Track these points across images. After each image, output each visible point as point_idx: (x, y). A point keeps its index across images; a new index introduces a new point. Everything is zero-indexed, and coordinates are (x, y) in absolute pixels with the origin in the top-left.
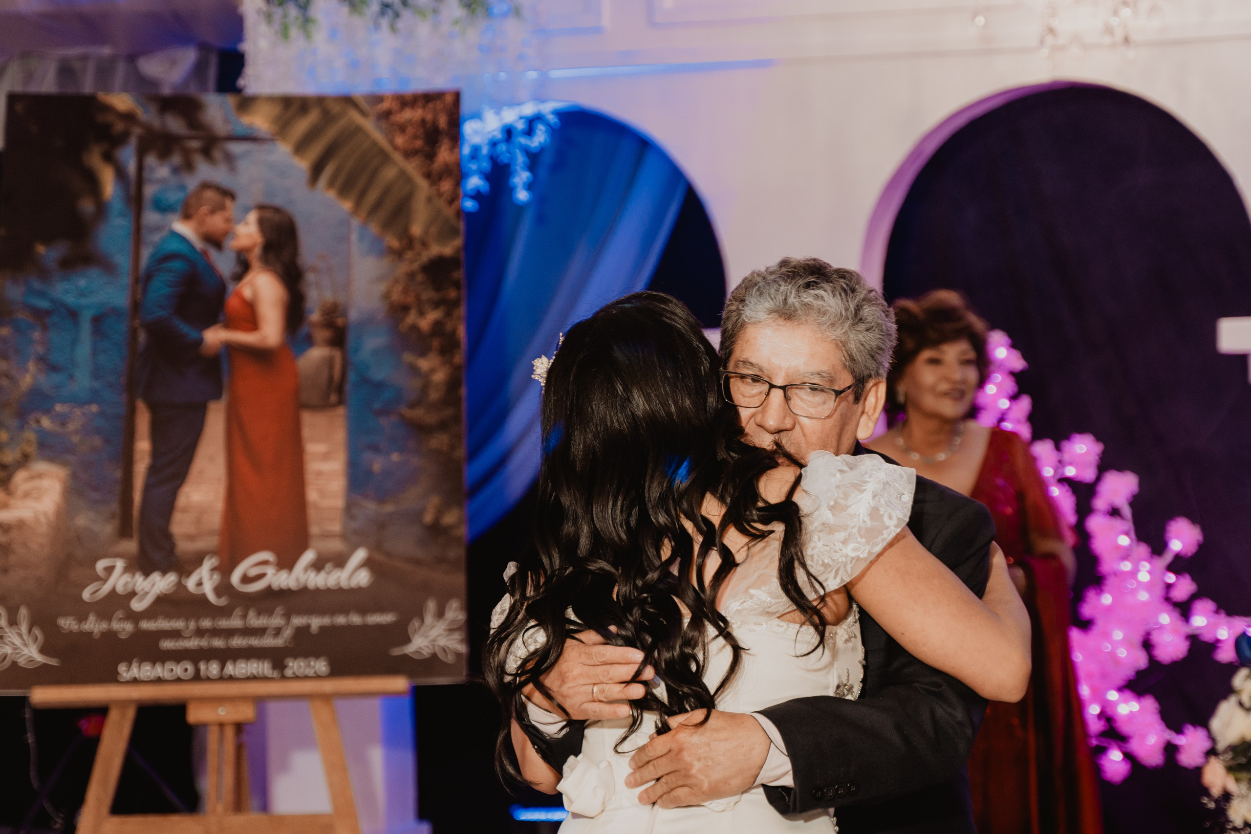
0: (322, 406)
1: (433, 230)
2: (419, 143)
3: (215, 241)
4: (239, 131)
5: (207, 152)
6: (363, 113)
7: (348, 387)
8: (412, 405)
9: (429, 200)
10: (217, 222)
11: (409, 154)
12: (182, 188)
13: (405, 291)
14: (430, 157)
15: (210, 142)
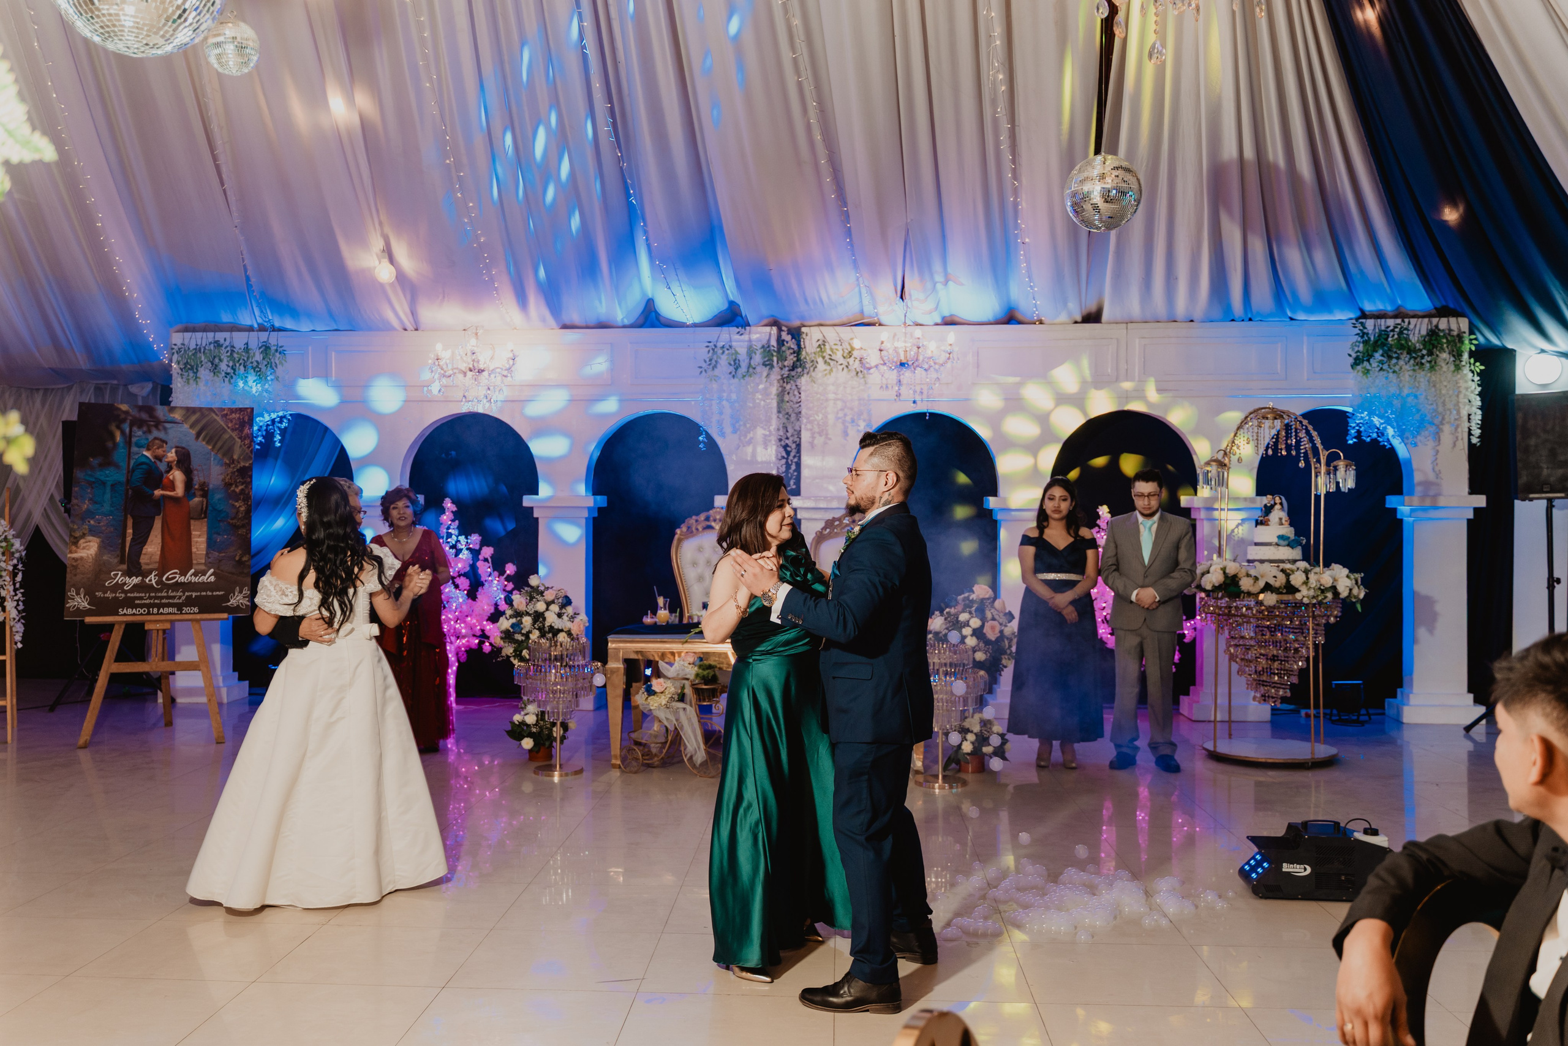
0: (199, 518)
1: (241, 457)
2: (238, 426)
3: (159, 458)
4: (169, 419)
5: (157, 427)
6: (216, 415)
7: (208, 512)
8: (232, 519)
9: (241, 446)
10: (160, 452)
11: (233, 430)
12: (147, 439)
13: (231, 479)
14: (242, 431)
15: (158, 424)
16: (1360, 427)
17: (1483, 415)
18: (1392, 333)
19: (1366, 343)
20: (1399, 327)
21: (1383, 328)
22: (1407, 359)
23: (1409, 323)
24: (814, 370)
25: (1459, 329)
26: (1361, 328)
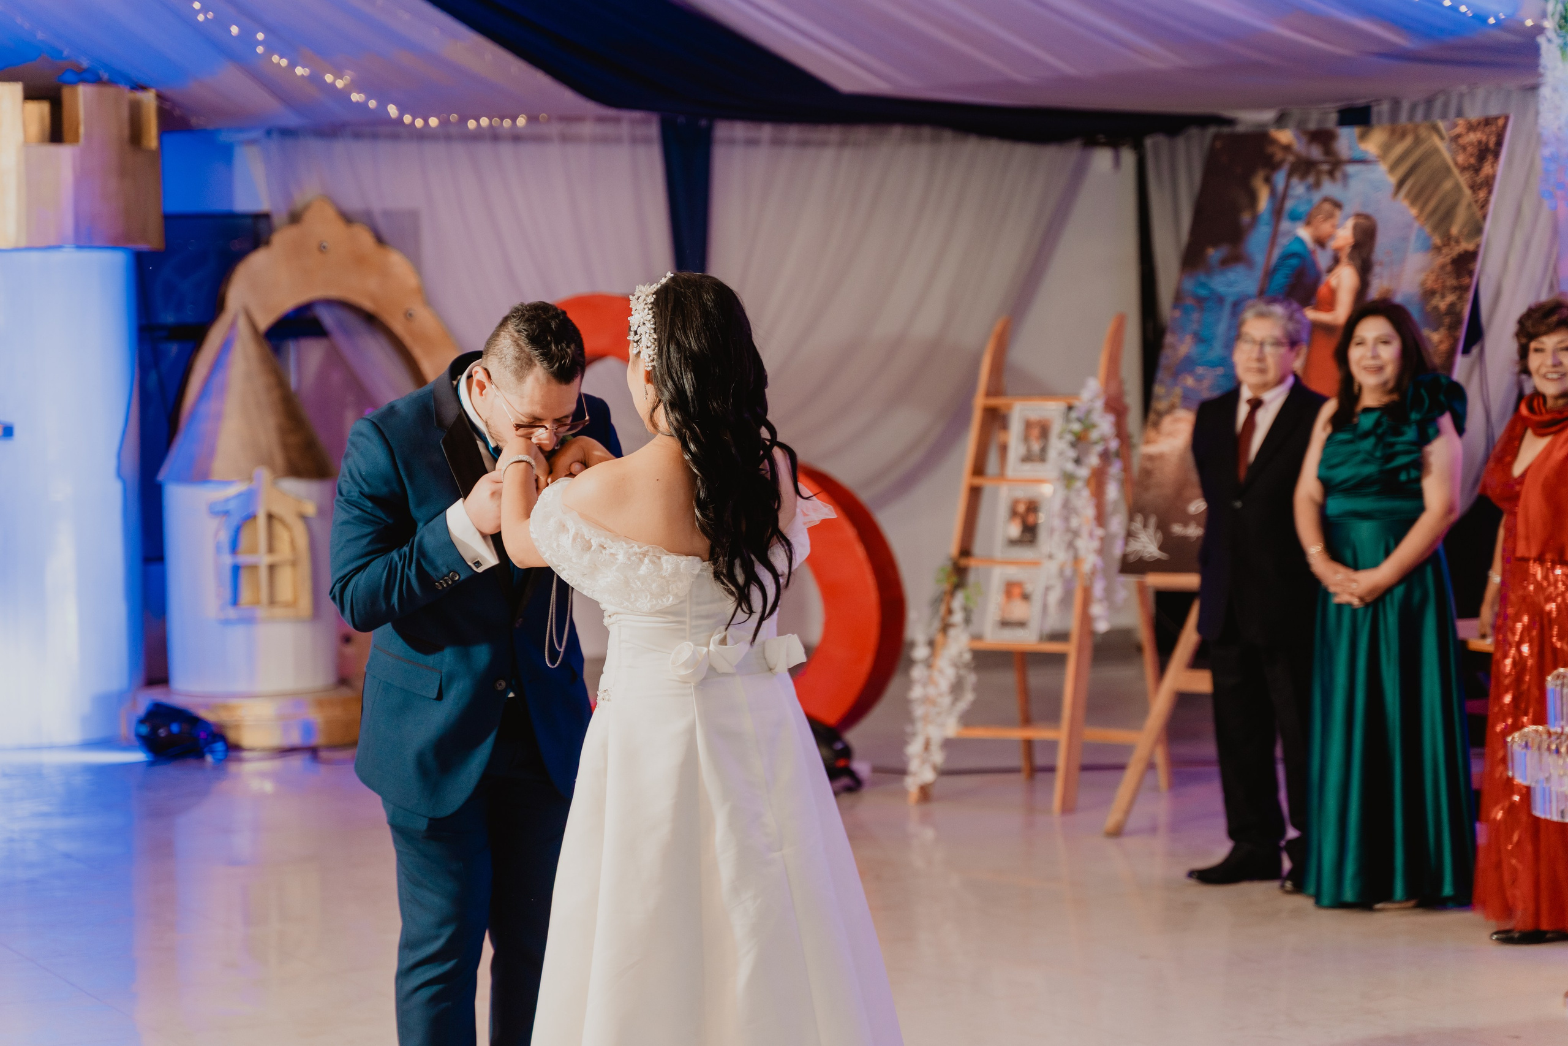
1: (1466, 231)
2: (1472, 161)
3: (1322, 242)
4: (1357, 155)
5: (1331, 174)
6: (1442, 137)
9: (1469, 205)
10: (1325, 228)
11: (1463, 169)
12: (1310, 201)
13: (1436, 280)
14: (1477, 170)
15: (1336, 165)
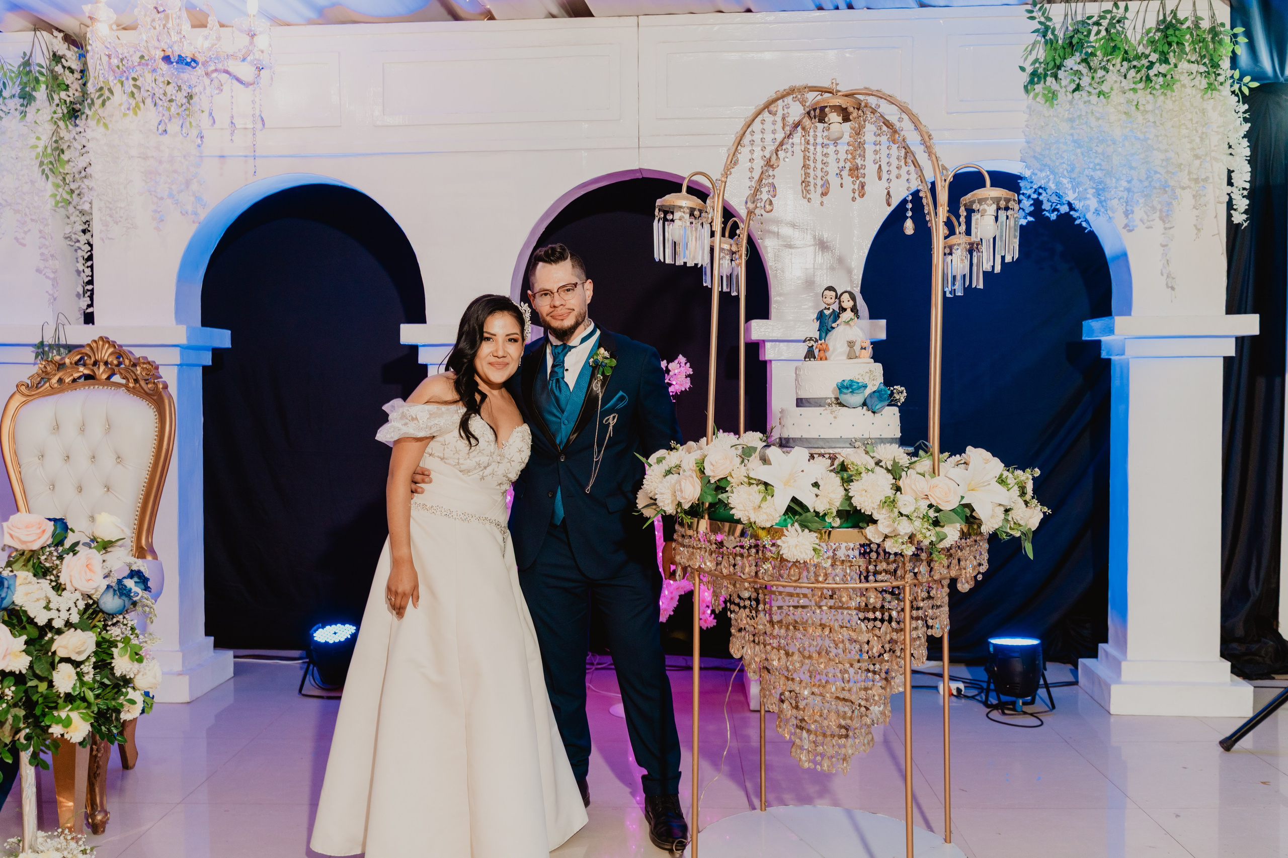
16: (1040, 194)
17: (1253, 173)
18: (1095, 29)
19: (1050, 43)
20: (1109, 16)
21: (1079, 18)
22: (1123, 70)
23: (1126, 9)
24: (103, 104)
25: (1213, 16)
26: (1043, 19)
